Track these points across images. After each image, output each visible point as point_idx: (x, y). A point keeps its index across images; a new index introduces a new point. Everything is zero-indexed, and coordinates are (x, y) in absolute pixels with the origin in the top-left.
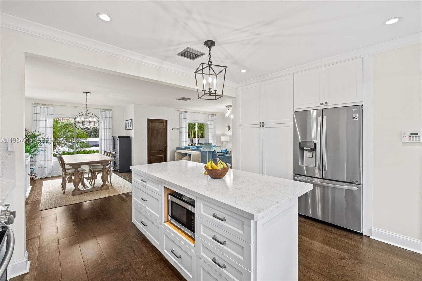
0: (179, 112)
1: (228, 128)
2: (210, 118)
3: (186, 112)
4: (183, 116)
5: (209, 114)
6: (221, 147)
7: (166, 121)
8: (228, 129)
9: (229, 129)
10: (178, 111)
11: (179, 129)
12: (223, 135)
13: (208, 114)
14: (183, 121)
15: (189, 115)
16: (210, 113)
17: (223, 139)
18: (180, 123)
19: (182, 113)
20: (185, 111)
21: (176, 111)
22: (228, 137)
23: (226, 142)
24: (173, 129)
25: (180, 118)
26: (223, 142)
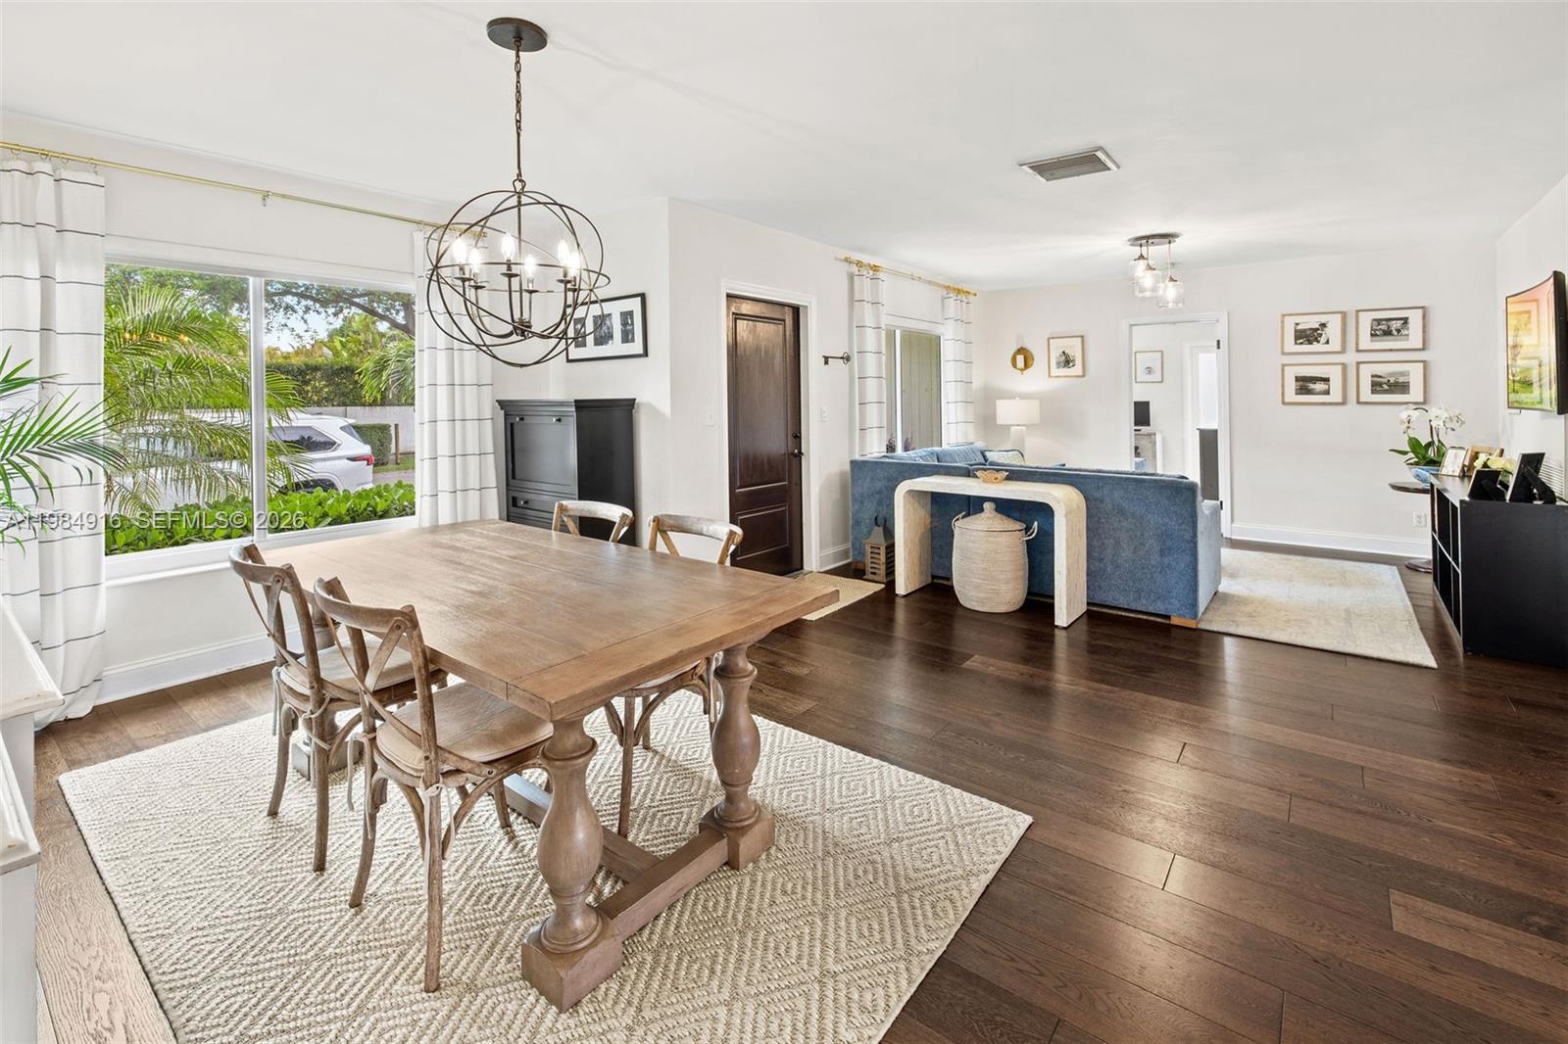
0: (846, 268)
1: (1020, 359)
2: (951, 305)
3: (875, 269)
4: (864, 287)
5: (948, 288)
6: (1022, 455)
7: (797, 312)
8: (1021, 364)
9: (1027, 365)
11: (849, 359)
12: (1002, 394)
13: (944, 286)
15: (887, 287)
19: (865, 272)
21: (837, 259)
22: (1037, 403)
23: (1024, 428)
24: (826, 360)
26: (1009, 430)
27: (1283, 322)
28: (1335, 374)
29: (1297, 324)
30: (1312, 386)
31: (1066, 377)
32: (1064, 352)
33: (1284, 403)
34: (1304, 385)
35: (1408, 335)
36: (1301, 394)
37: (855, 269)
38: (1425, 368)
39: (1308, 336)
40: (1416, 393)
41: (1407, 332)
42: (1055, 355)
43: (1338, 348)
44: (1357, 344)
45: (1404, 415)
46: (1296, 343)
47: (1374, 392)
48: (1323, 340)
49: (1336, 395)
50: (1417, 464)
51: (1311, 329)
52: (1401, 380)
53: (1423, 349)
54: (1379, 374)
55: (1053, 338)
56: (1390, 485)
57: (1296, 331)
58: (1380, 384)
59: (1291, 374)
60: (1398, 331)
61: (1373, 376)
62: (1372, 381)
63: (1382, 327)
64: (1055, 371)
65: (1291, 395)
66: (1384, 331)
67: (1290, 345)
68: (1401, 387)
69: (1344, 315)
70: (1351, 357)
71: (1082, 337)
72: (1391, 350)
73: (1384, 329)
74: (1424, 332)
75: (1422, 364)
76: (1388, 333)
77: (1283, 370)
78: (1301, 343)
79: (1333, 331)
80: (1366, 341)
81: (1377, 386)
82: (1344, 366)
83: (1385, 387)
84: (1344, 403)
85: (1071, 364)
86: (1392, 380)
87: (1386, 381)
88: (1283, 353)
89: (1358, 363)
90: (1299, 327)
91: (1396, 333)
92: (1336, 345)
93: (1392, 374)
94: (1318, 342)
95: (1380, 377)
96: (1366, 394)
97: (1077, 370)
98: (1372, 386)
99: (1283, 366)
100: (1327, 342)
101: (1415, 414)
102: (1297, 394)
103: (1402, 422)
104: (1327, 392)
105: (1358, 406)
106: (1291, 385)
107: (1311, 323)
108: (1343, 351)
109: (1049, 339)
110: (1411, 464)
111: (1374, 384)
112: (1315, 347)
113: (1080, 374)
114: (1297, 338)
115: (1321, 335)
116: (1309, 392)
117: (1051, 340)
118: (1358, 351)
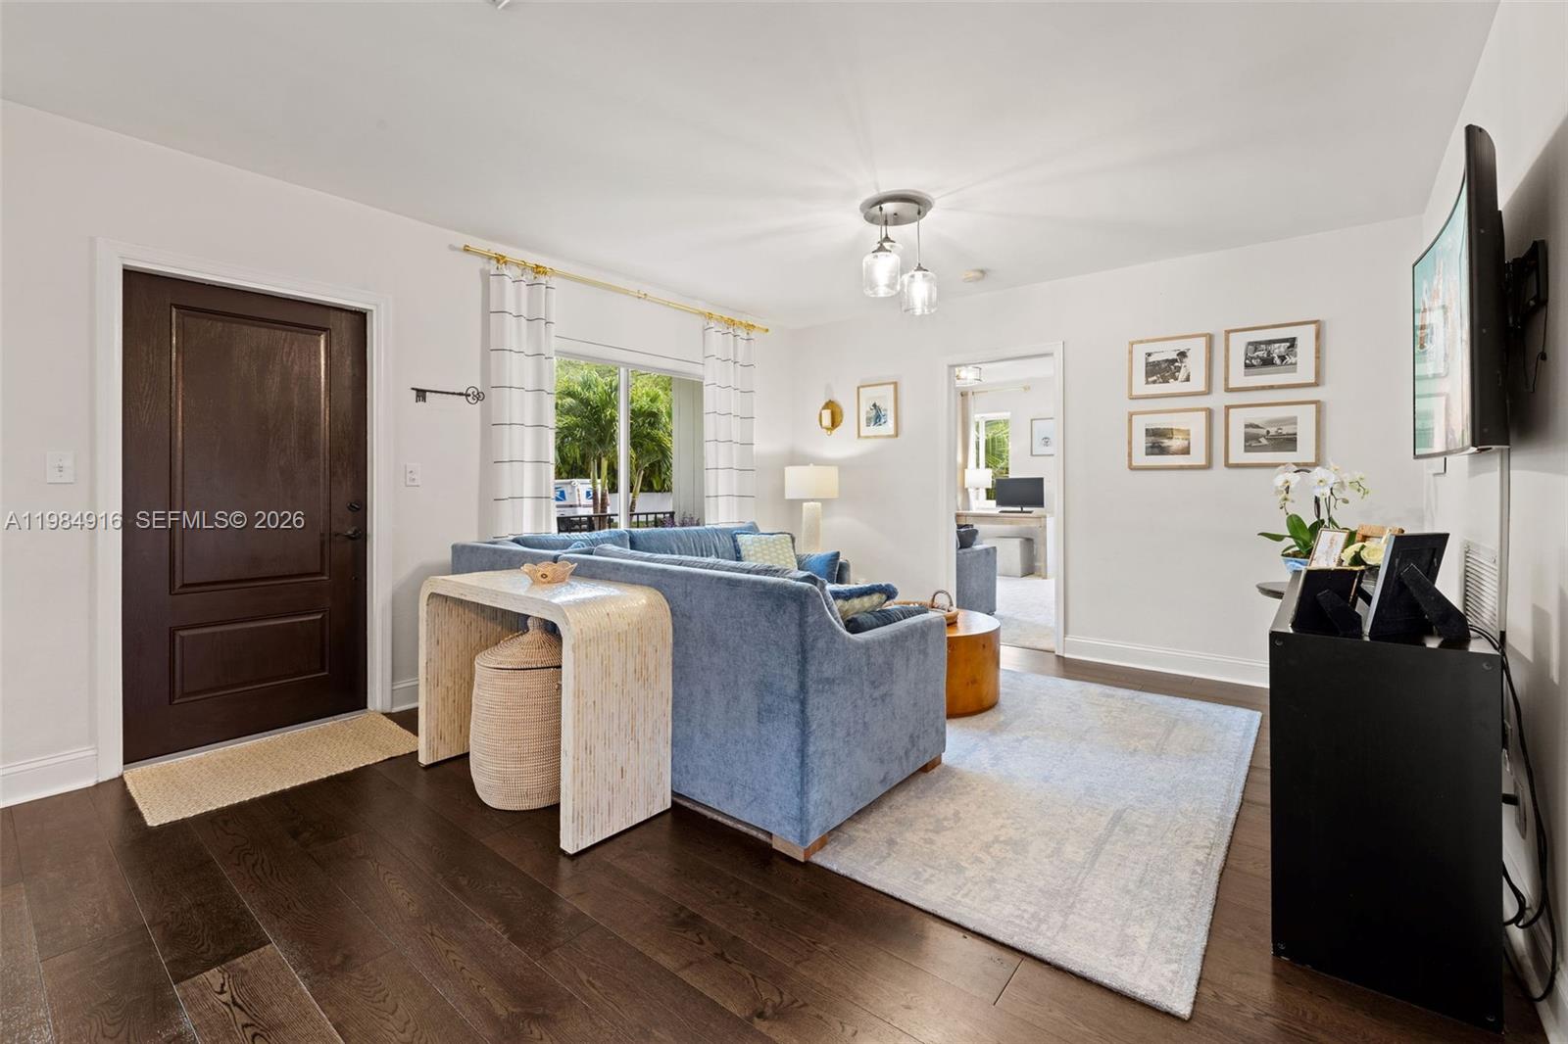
0: (479, 263)
1: (827, 415)
2: (717, 340)
3: (538, 270)
4: (512, 294)
5: (710, 316)
6: (793, 540)
7: (360, 318)
8: (827, 420)
9: (834, 424)
10: (466, 249)
11: (479, 396)
12: (796, 459)
13: (701, 314)
14: (513, 333)
15: (559, 298)
16: (716, 313)
17: (798, 482)
18: (490, 350)
19: (511, 272)
20: (533, 259)
21: (452, 248)
22: (834, 471)
23: (819, 504)
24: (421, 394)
25: (487, 313)
26: (802, 506)
27: (1131, 352)
28: (1196, 425)
29: (1149, 355)
30: (1166, 442)
31: (875, 437)
32: (874, 405)
33: (1132, 468)
34: (1158, 439)
35: (1295, 364)
36: (1152, 454)
37: (492, 267)
38: (1319, 412)
39: (1162, 370)
40: (1305, 451)
41: (1293, 360)
42: (865, 407)
43: (1202, 387)
44: (1227, 379)
45: (1279, 480)
46: (1147, 383)
47: (1248, 449)
48: (1182, 375)
49: (1198, 456)
50: (1295, 555)
51: (1167, 360)
52: (1286, 430)
53: (1316, 384)
54: (1256, 423)
55: (863, 387)
56: (1258, 587)
57: (1147, 364)
58: (1256, 438)
59: (1141, 424)
60: (1282, 358)
61: (1247, 426)
62: (1246, 433)
63: (1260, 354)
64: (865, 431)
65: (1141, 458)
66: (1262, 359)
67: (1141, 386)
68: (1288, 442)
69: (1210, 339)
70: (1218, 400)
71: (895, 384)
72: (1271, 387)
73: (1264, 358)
74: (1317, 358)
75: (1313, 407)
76: (1268, 362)
77: (1130, 421)
78: (1154, 382)
79: (1195, 365)
80: (1239, 377)
81: (1252, 442)
82: (1210, 413)
83: (1264, 441)
84: (1208, 466)
85: (883, 420)
86: (1273, 431)
87: (1264, 432)
88: (1133, 398)
89: (1228, 408)
90: (1151, 359)
91: (1277, 361)
92: (1198, 383)
93: (1272, 422)
94: (1176, 379)
95: (1257, 427)
96: (1238, 454)
97: (888, 427)
98: (1246, 441)
99: (1131, 415)
100: (1188, 379)
101: (1295, 479)
102: (1147, 454)
103: (1278, 492)
104: (1186, 451)
105: (1226, 469)
106: (1141, 442)
107: (1166, 352)
108: (1208, 391)
109: (858, 388)
110: (1288, 555)
111: (1248, 438)
112: (1173, 387)
113: (892, 432)
114: (1149, 374)
115: (1178, 369)
116: (1162, 451)
117: (861, 390)
118: (1228, 390)
